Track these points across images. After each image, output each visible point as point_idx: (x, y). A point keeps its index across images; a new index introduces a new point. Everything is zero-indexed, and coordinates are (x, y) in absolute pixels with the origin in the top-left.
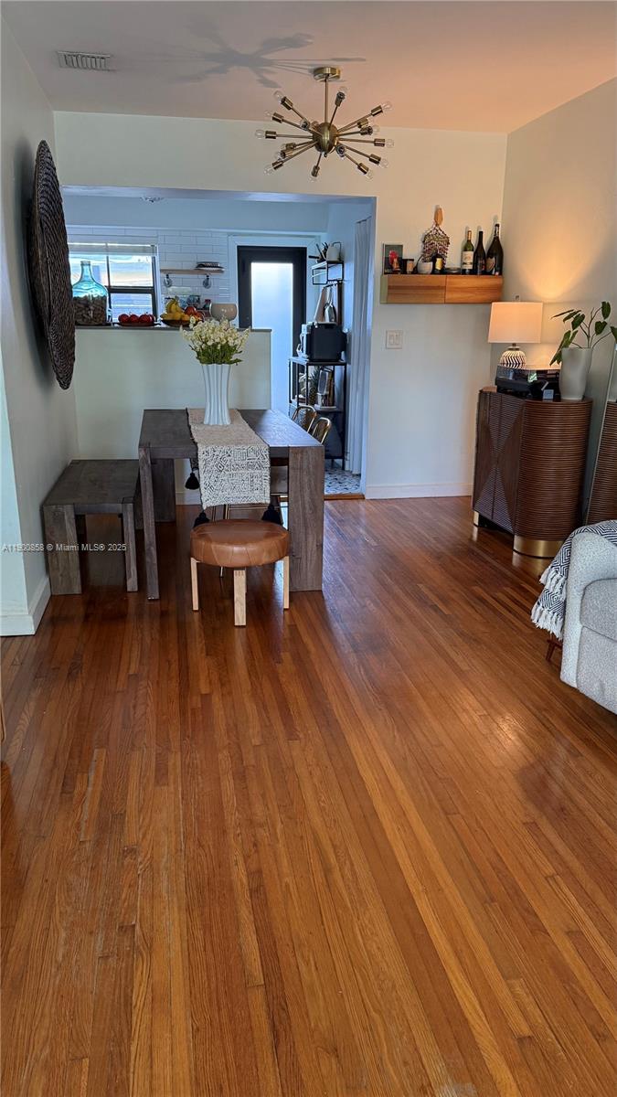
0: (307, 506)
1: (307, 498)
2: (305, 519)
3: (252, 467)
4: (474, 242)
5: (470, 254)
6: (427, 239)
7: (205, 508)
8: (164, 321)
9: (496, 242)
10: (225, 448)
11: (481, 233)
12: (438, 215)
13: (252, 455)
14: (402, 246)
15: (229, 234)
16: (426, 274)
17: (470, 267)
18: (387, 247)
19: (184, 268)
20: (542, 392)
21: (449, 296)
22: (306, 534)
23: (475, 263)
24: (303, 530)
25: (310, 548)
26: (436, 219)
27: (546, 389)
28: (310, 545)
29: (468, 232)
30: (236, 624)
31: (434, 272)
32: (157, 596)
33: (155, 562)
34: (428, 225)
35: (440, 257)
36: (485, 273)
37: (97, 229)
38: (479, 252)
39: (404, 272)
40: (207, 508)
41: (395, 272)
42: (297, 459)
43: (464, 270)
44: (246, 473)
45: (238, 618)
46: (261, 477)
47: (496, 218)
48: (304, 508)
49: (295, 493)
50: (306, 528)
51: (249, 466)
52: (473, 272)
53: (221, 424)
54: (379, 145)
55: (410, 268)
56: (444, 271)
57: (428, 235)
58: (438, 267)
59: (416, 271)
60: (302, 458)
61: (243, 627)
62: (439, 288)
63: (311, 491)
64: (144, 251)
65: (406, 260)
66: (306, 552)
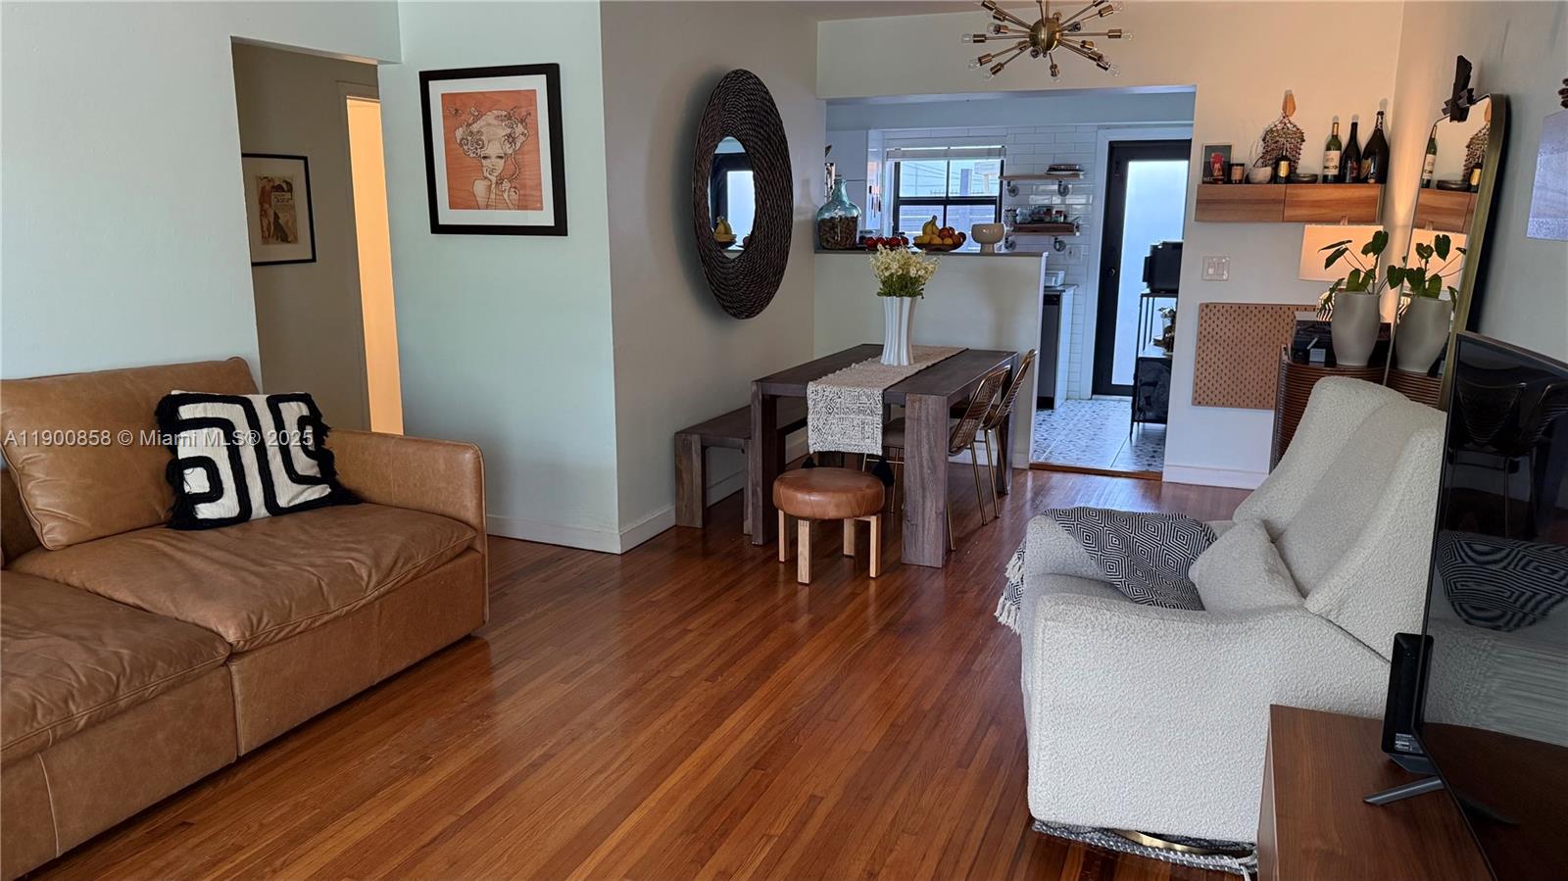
0: (925, 464)
1: (925, 454)
2: (922, 479)
3: (863, 412)
4: (1345, 139)
5: (1335, 155)
6: (1269, 136)
7: (811, 452)
8: (916, 245)
9: (1378, 137)
10: (836, 389)
11: (1354, 126)
12: (1289, 105)
13: (864, 399)
14: (1230, 147)
15: (1100, 127)
16: (1260, 183)
17: (1335, 172)
18: (1209, 149)
19: (1036, 173)
20: (1309, 351)
21: (1289, 212)
22: (924, 497)
23: (1342, 166)
24: (920, 492)
25: (927, 516)
26: (1285, 109)
27: (1313, 347)
28: (928, 510)
29: (1336, 123)
30: (799, 581)
31: (1274, 178)
32: (761, 543)
33: (761, 504)
34: (1272, 117)
35: (1285, 158)
36: (1360, 180)
37: (937, 132)
38: (1351, 153)
39: (1228, 181)
40: (815, 452)
41: (1215, 181)
42: (915, 409)
43: (1325, 177)
44: (858, 419)
45: (802, 576)
46: (873, 424)
47: (1384, 103)
48: (921, 466)
49: (912, 446)
50: (924, 489)
51: (861, 411)
52: (1339, 179)
53: (895, 364)
54: (1116, 37)
55: (1237, 174)
56: (1292, 178)
57: (1271, 131)
58: (1283, 171)
59: (1247, 180)
60: (920, 407)
61: (806, 585)
62: (1275, 202)
63: (930, 447)
64: (989, 154)
65: (1233, 165)
66: (924, 519)
